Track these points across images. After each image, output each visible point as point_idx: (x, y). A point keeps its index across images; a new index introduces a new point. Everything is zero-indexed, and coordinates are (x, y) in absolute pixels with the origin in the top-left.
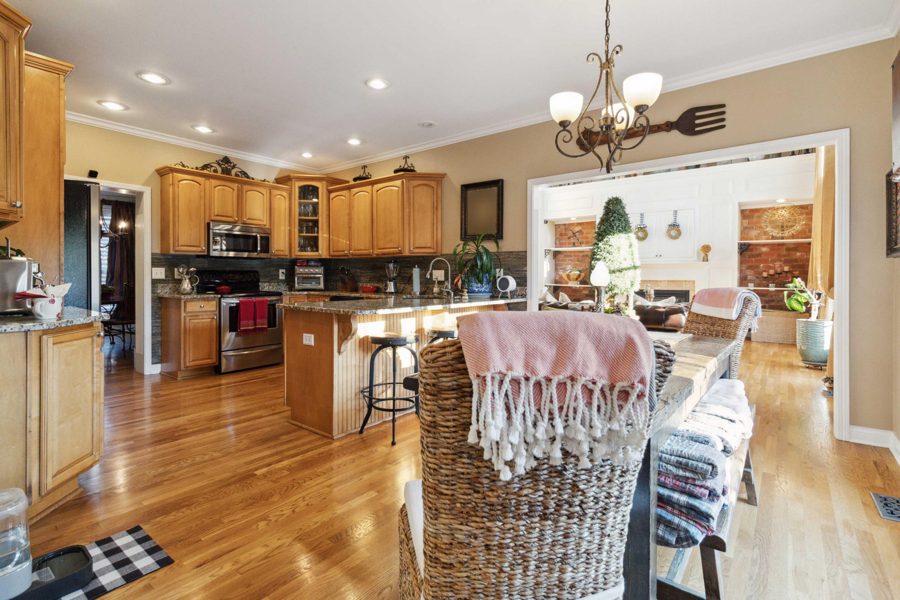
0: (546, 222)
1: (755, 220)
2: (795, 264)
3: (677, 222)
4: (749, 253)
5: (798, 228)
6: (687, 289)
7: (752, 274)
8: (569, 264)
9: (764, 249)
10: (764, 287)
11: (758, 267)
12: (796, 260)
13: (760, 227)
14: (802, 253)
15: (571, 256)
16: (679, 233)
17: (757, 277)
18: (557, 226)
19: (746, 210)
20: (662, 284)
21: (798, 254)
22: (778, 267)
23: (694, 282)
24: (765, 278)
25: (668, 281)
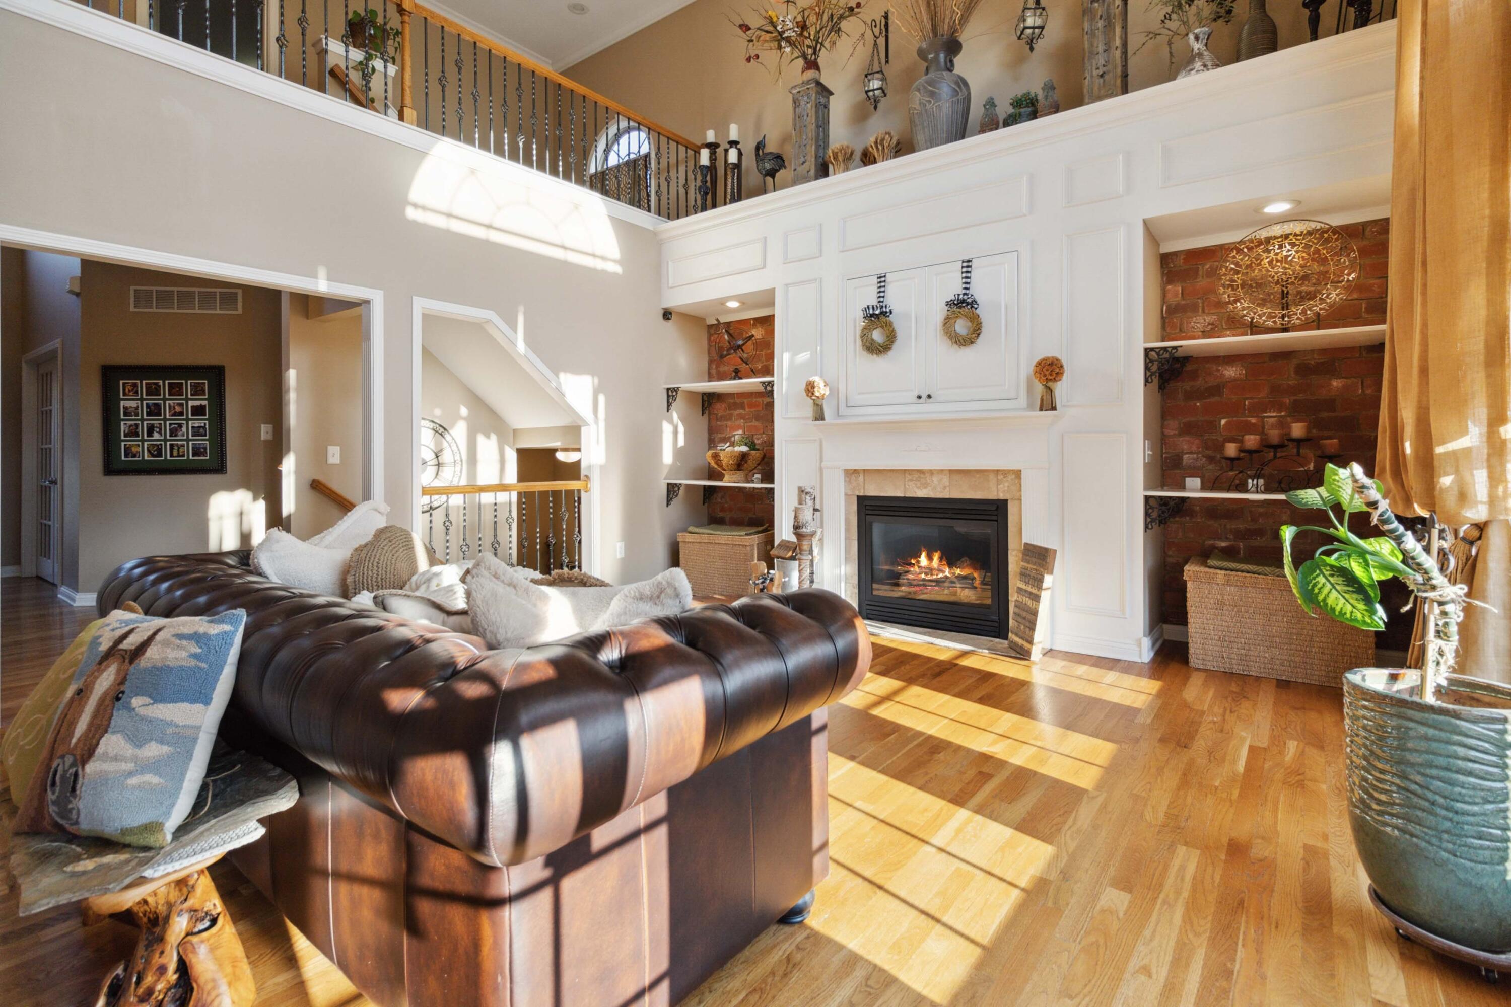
0: (667, 315)
1: (1202, 283)
2: (1324, 415)
3: (971, 292)
4: (1187, 385)
5: (1333, 295)
6: (1002, 496)
7: (1194, 448)
8: (738, 428)
9: (1231, 372)
10: (1229, 490)
11: (1213, 426)
12: (1330, 404)
13: (1220, 304)
14: (1349, 381)
15: (742, 406)
16: (977, 330)
17: (1211, 459)
18: (713, 329)
19: (1175, 254)
20: (935, 479)
21: (1336, 383)
22: (1273, 427)
23: (1018, 474)
24: (1232, 460)
25: (951, 472)
